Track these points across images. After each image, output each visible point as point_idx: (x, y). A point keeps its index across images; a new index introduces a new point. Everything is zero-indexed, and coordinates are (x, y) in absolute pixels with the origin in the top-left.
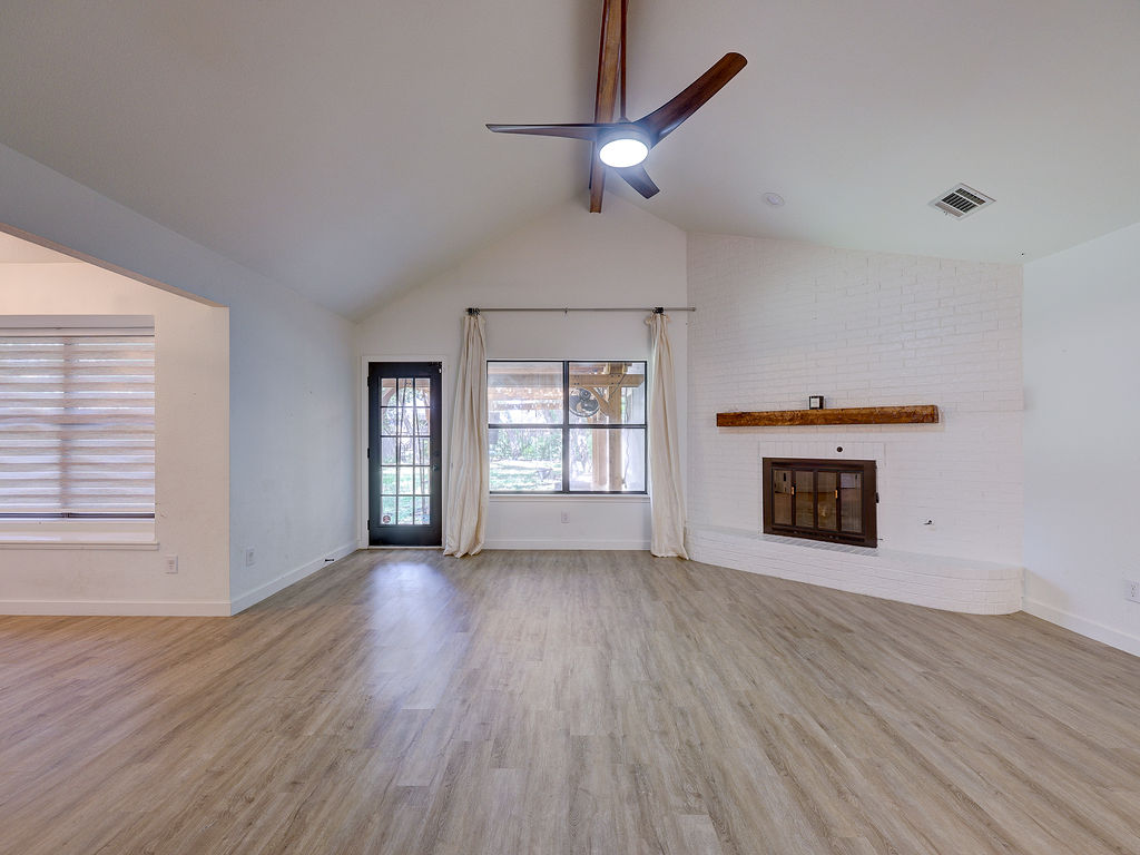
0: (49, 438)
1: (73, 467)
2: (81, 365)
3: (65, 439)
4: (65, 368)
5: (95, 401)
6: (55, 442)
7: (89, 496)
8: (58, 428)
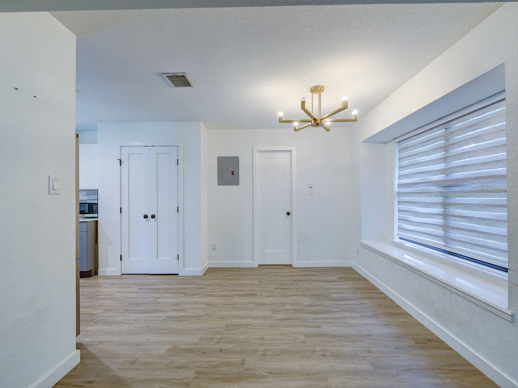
0: (436, 196)
1: (450, 218)
2: (456, 141)
3: (446, 197)
4: (445, 146)
5: (464, 167)
6: (439, 199)
7: (460, 241)
8: (442, 190)
